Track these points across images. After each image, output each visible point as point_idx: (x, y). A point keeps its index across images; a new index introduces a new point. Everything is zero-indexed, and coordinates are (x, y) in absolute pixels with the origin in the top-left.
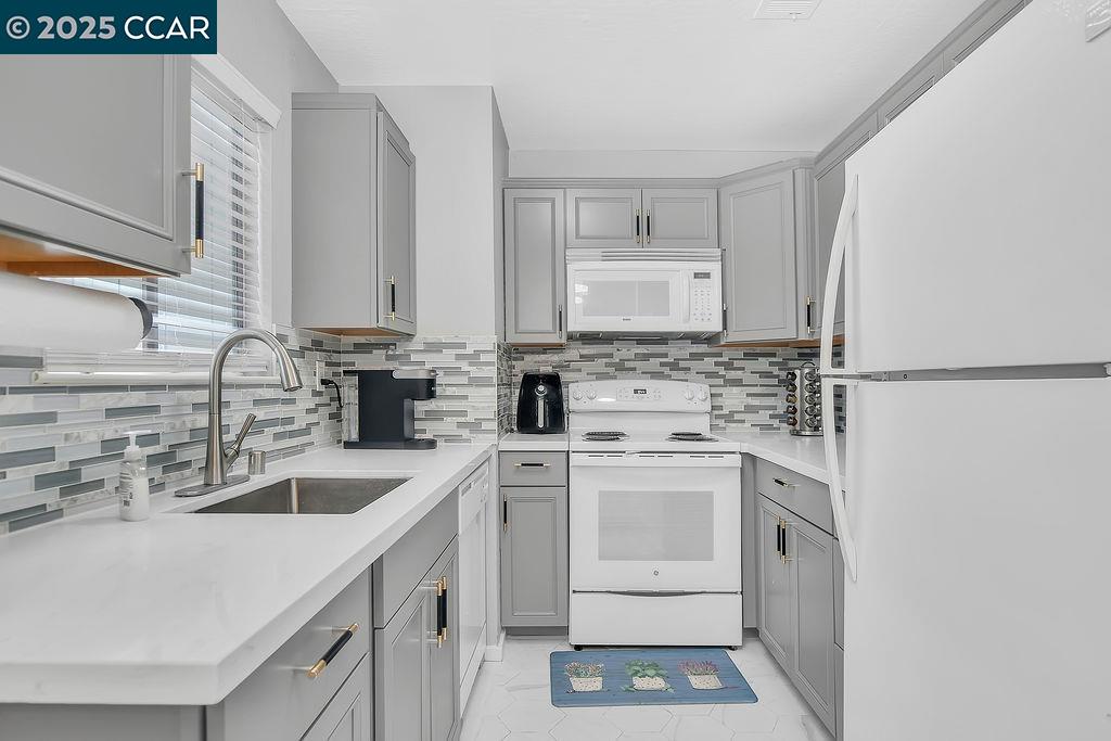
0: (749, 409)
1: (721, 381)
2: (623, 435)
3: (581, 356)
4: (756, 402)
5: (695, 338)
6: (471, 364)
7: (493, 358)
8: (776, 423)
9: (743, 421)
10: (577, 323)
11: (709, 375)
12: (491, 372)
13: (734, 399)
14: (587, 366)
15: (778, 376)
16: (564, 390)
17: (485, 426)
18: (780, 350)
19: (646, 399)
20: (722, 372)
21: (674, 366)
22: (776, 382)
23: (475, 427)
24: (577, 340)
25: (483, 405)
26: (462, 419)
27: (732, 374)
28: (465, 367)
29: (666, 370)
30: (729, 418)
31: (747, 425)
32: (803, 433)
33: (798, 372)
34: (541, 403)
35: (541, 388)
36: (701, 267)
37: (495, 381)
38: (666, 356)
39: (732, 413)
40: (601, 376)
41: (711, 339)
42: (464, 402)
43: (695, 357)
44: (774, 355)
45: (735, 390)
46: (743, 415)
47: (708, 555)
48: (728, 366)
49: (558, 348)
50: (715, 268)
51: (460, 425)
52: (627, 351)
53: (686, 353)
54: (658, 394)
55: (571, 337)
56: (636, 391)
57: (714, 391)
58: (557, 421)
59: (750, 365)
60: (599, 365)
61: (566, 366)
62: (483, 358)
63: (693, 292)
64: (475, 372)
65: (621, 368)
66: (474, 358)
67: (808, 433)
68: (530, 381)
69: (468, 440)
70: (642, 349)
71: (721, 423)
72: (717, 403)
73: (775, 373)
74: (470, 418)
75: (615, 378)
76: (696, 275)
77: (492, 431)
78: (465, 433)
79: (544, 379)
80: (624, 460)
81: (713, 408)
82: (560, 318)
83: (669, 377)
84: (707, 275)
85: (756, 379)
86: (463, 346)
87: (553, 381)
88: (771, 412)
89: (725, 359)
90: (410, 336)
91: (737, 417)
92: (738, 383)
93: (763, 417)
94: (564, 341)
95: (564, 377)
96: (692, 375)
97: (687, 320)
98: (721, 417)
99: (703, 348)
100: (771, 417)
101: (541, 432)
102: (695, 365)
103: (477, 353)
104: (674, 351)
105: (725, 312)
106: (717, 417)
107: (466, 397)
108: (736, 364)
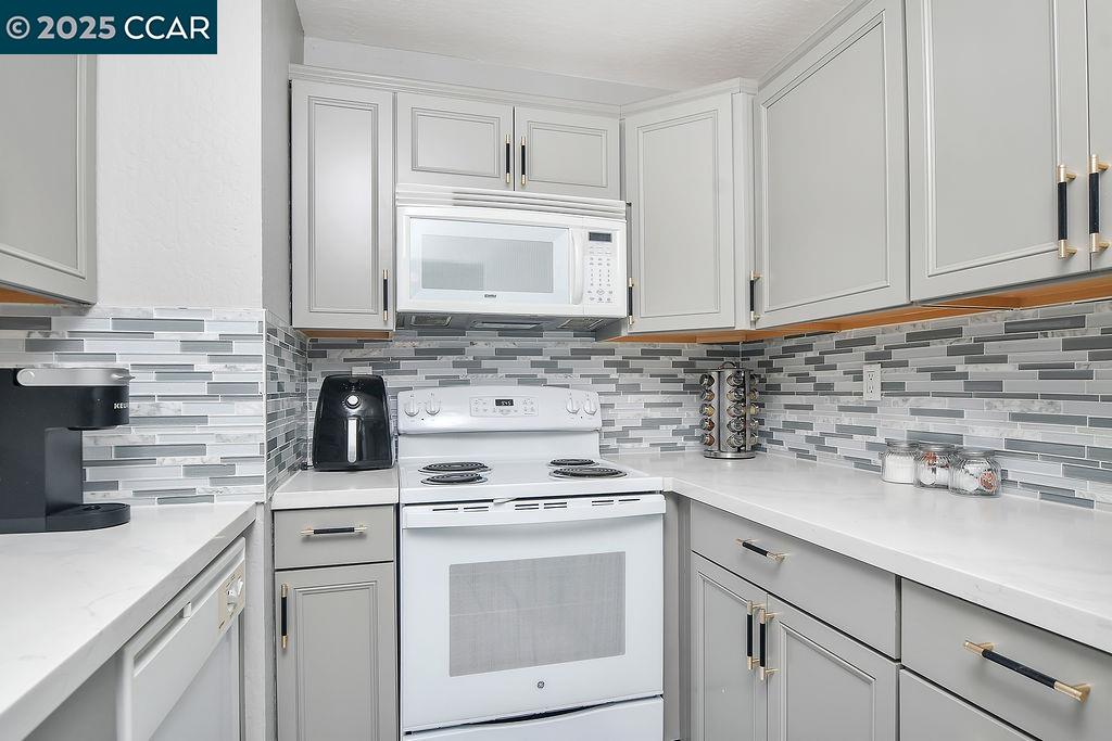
0: (650, 424)
1: (612, 387)
2: (482, 467)
3: (418, 351)
4: (656, 414)
6: (213, 359)
7: (260, 348)
8: (680, 441)
9: (640, 440)
10: (411, 298)
11: (597, 379)
12: (257, 374)
13: (630, 410)
14: (425, 368)
15: (682, 381)
16: (390, 401)
17: (241, 470)
18: (685, 347)
19: (512, 413)
20: (614, 376)
21: (551, 367)
22: (680, 387)
23: (223, 473)
24: (411, 327)
25: (238, 432)
26: (197, 460)
27: (627, 378)
28: (201, 363)
29: (540, 373)
30: (623, 436)
31: (645, 445)
32: (723, 455)
33: (714, 375)
34: (352, 426)
36: (601, 225)
37: (262, 389)
38: (539, 352)
39: (626, 430)
40: (447, 381)
41: (603, 329)
42: (198, 429)
43: (579, 354)
44: (678, 353)
45: (631, 398)
46: (639, 432)
47: (616, 646)
48: (622, 367)
49: (382, 336)
50: (618, 229)
51: (191, 470)
52: (484, 346)
53: (566, 349)
54: (529, 407)
55: (403, 320)
56: (498, 403)
57: (604, 400)
58: (378, 450)
59: (649, 365)
60: (444, 366)
61: (392, 365)
62: (238, 348)
63: (587, 261)
64: (220, 372)
65: (476, 369)
66: (221, 348)
67: (729, 456)
68: (335, 389)
69: (209, 498)
70: (507, 343)
71: (613, 443)
72: (609, 416)
73: (680, 377)
74: (212, 457)
75: (466, 383)
76: (593, 237)
77: (256, 479)
78: (202, 485)
79: (357, 385)
80: (491, 514)
81: (605, 423)
82: (386, 293)
83: (543, 382)
84: (607, 237)
85: (656, 384)
86: (198, 325)
87: (374, 390)
88: (675, 427)
89: (618, 358)
90: (82, 307)
91: (632, 434)
92: (634, 389)
93: (665, 434)
94: (391, 326)
95: (390, 382)
96: (575, 378)
97: (578, 300)
99: (590, 342)
100: (675, 433)
101: (353, 469)
102: (579, 366)
103: (226, 340)
104: (552, 344)
105: (630, 290)
106: (608, 435)
107: (203, 419)
108: (633, 364)
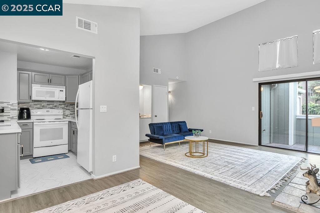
1: (65, 109)
2: (44, 119)
3: (34, 104)
5: (60, 102)
7: (17, 105)
10: (34, 98)
11: (63, 108)
12: (16, 108)
14: (35, 106)
17: (14, 118)
19: (49, 113)
21: (56, 106)
23: (12, 118)
24: (34, 101)
25: (14, 114)
26: (9, 117)
27: (67, 108)
28: (10, 107)
29: (54, 107)
30: (67, 116)
34: (25, 114)
35: (25, 111)
36: (61, 89)
38: (53, 104)
40: (39, 108)
41: (63, 102)
42: (9, 113)
45: (68, 111)
48: (67, 106)
50: (64, 90)
52: (45, 104)
53: (58, 104)
54: (52, 112)
55: (32, 100)
56: (47, 111)
57: (64, 111)
58: (29, 117)
59: (71, 106)
60: (38, 106)
61: (30, 106)
63: (60, 94)
64: (12, 107)
65: (43, 107)
68: (22, 109)
69: (10, 121)
70: (48, 103)
72: (65, 113)
74: (11, 116)
75: (42, 109)
76: (60, 91)
77: (16, 119)
79: (26, 109)
80: (45, 123)
82: (30, 97)
83: (54, 109)
84: (62, 91)
85: (72, 109)
86: (9, 103)
87: (28, 110)
92: (69, 109)
93: (74, 116)
95: (30, 108)
96: (59, 108)
98: (65, 116)
99: (62, 103)
101: (25, 119)
102: (60, 106)
103: (13, 104)
104: (56, 104)
105: (66, 97)
108: (69, 106)
